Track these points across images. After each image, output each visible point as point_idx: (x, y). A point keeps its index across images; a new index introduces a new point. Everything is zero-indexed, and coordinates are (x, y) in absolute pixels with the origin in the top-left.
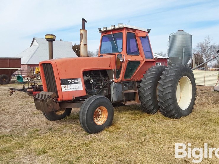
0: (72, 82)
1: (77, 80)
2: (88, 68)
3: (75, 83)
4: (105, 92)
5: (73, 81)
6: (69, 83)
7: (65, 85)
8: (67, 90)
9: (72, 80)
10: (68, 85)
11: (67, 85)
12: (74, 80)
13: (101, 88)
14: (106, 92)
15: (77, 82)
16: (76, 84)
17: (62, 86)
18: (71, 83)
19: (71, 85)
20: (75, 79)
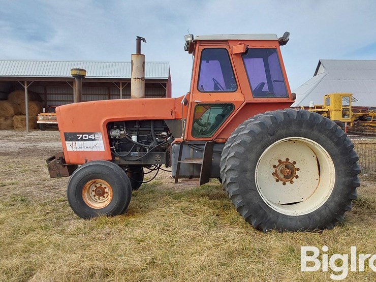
0: (84, 138)
1: (93, 135)
2: (116, 117)
3: (89, 140)
4: (158, 158)
5: (86, 137)
6: (79, 138)
7: (71, 142)
8: (75, 150)
9: (84, 135)
10: (77, 142)
11: (74, 142)
12: (87, 135)
13: (148, 150)
14: (160, 158)
15: (93, 138)
16: (92, 142)
17: (67, 142)
18: (82, 140)
19: (82, 142)
20: (89, 134)
